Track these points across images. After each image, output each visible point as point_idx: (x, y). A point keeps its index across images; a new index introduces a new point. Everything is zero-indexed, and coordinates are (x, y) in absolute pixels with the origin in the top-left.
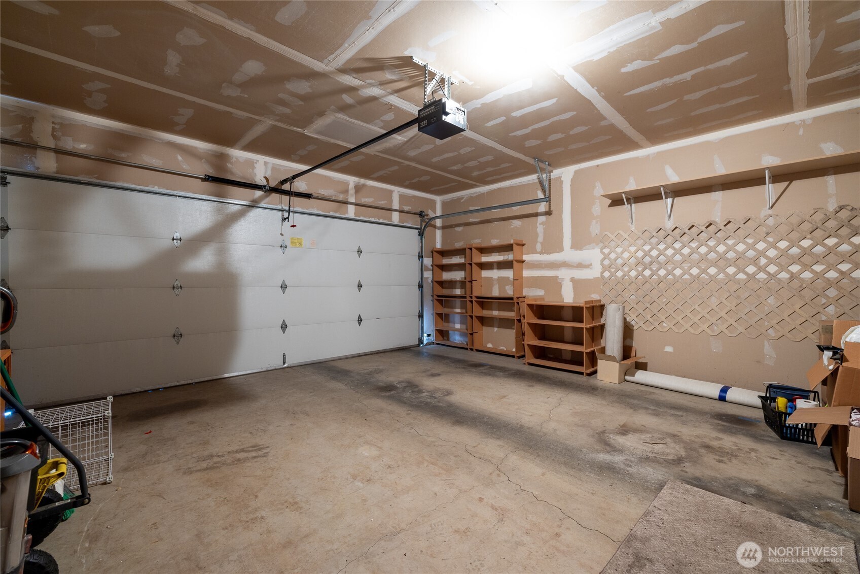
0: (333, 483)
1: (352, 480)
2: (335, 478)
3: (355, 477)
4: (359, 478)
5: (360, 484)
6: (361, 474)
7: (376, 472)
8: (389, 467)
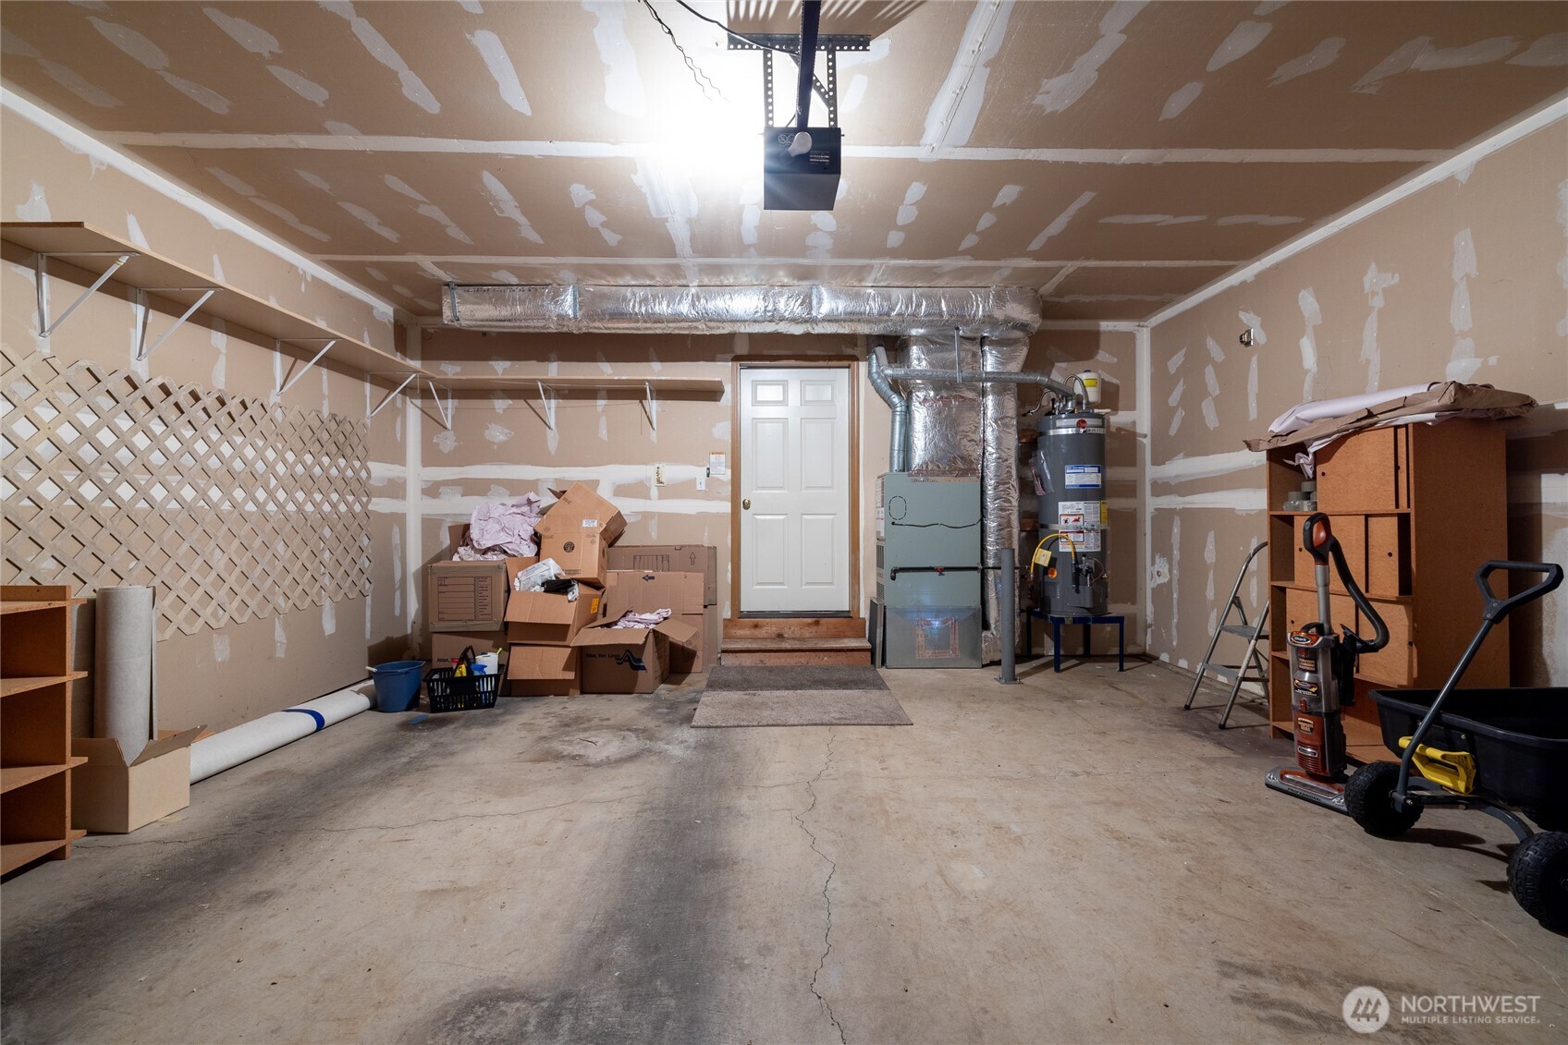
0: (1055, 844)
1: (1024, 838)
2: (1052, 851)
3: (1018, 840)
4: (1012, 837)
5: (1014, 827)
6: (1007, 840)
7: (979, 834)
8: (953, 833)
